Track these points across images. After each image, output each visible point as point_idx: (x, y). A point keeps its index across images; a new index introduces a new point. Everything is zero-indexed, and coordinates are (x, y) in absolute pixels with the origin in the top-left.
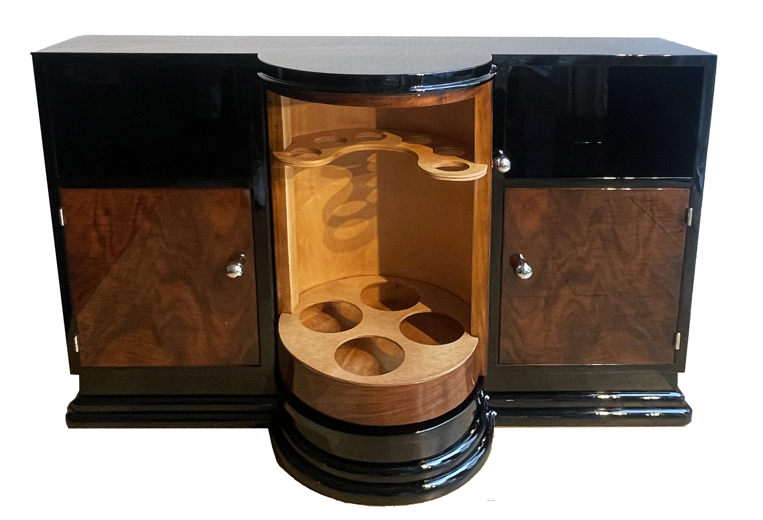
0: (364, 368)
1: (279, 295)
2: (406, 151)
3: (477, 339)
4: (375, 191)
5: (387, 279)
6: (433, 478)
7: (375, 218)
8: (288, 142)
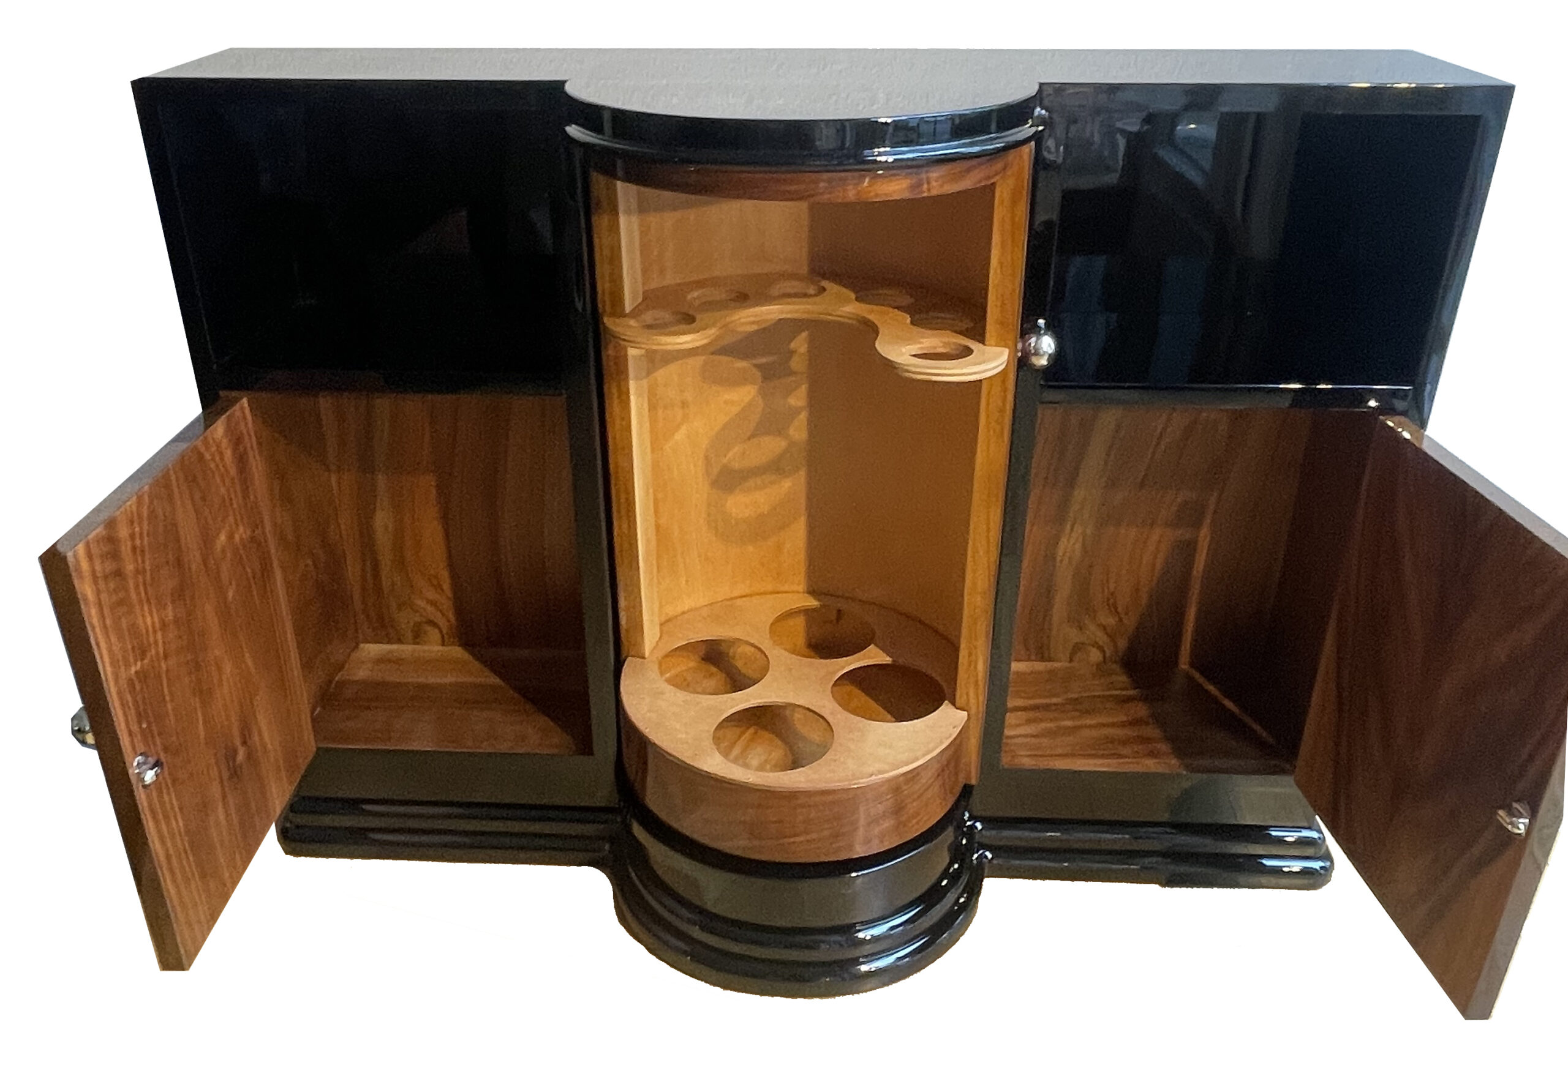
0: (766, 761)
1: (623, 621)
2: (859, 321)
3: (966, 713)
4: (803, 416)
5: (819, 600)
6: (873, 954)
7: (802, 473)
8: (634, 298)
